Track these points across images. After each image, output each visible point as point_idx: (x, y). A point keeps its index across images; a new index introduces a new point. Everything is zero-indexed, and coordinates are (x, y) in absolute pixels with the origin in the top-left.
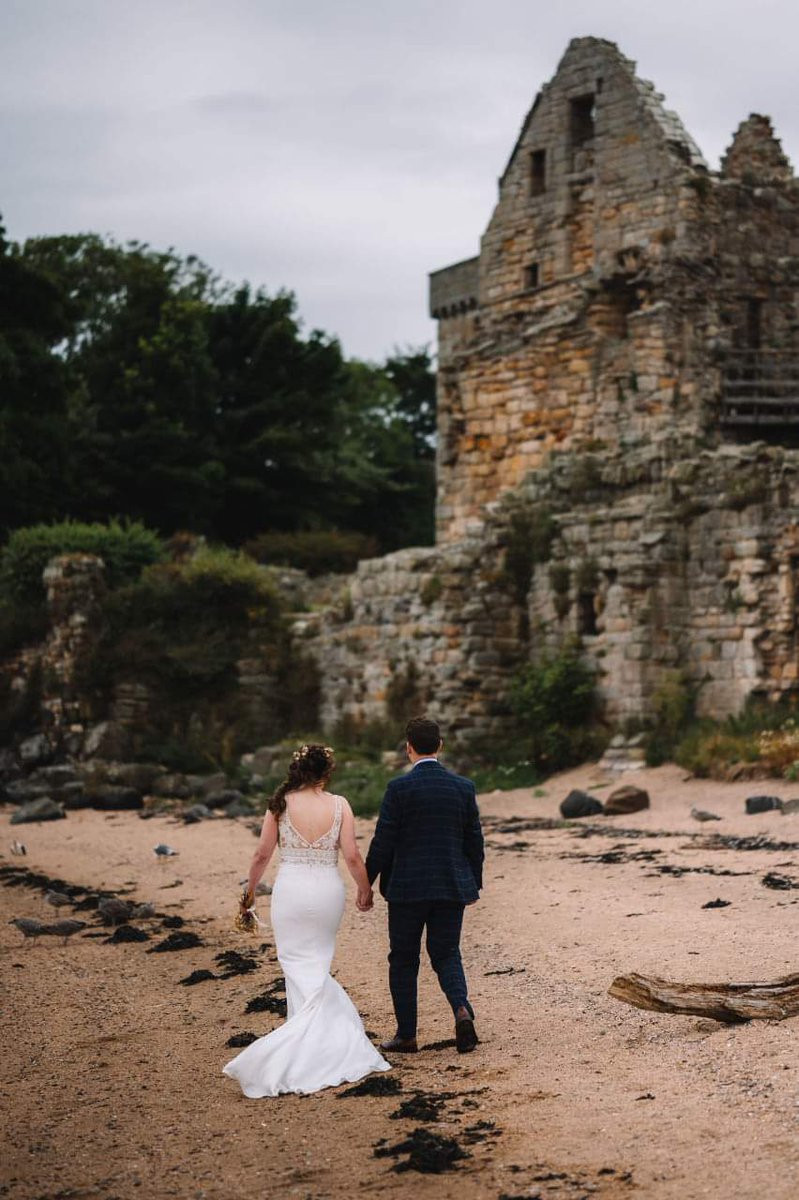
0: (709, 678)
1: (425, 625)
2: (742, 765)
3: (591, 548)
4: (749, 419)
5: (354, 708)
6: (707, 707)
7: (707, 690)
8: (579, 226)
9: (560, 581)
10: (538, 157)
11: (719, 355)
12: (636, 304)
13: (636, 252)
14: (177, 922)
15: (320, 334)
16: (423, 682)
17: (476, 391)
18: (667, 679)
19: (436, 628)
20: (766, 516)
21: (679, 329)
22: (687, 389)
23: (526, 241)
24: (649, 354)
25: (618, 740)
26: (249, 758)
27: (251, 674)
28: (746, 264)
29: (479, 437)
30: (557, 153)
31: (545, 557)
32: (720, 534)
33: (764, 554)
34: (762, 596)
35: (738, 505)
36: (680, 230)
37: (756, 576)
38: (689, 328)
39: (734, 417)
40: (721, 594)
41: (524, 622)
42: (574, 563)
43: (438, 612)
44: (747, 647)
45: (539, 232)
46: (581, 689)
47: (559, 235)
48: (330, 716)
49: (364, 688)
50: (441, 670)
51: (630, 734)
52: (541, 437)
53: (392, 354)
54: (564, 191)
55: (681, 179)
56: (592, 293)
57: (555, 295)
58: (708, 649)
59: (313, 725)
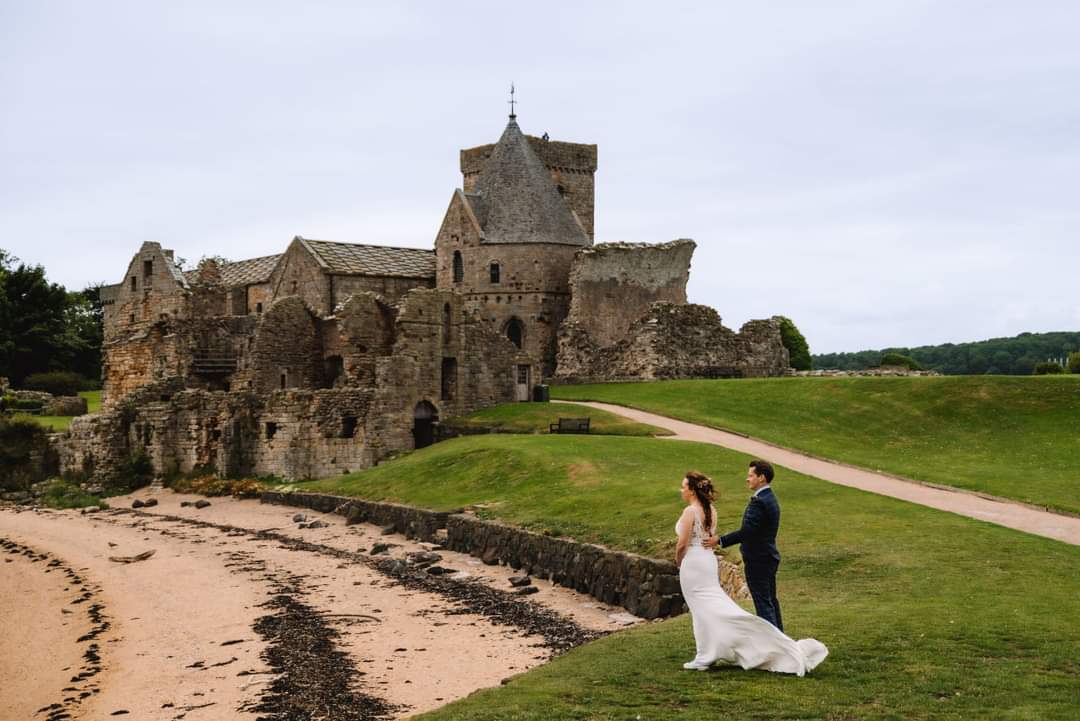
0: (183, 460)
1: (95, 440)
2: (188, 489)
3: (148, 419)
4: (202, 371)
5: (71, 467)
6: (182, 469)
7: (183, 464)
8: (148, 303)
9: (139, 428)
10: (134, 279)
11: (193, 350)
12: (166, 334)
13: (166, 315)
14: (25, 548)
15: (56, 285)
16: (95, 459)
17: (114, 356)
18: (170, 461)
19: (99, 441)
20: (199, 412)
21: (180, 342)
22: (183, 361)
23: (130, 306)
24: (170, 350)
25: (155, 480)
26: (35, 485)
27: (35, 455)
28: (202, 319)
29: (115, 372)
30: (140, 277)
31: (134, 421)
32: (185, 417)
33: (199, 424)
34: (198, 436)
35: (191, 409)
36: (180, 310)
37: (196, 430)
38: (183, 341)
39: (198, 370)
40: (186, 434)
41: (127, 441)
42: (143, 423)
43: (99, 436)
44: (194, 451)
45: (135, 304)
46: (145, 463)
47: (141, 306)
48: (63, 469)
49: (75, 460)
50: (101, 455)
51: (158, 478)
52: (136, 373)
53: (88, 287)
54: (143, 292)
55: (180, 293)
56: (152, 328)
57: (140, 326)
58: (183, 451)
59: (57, 473)
